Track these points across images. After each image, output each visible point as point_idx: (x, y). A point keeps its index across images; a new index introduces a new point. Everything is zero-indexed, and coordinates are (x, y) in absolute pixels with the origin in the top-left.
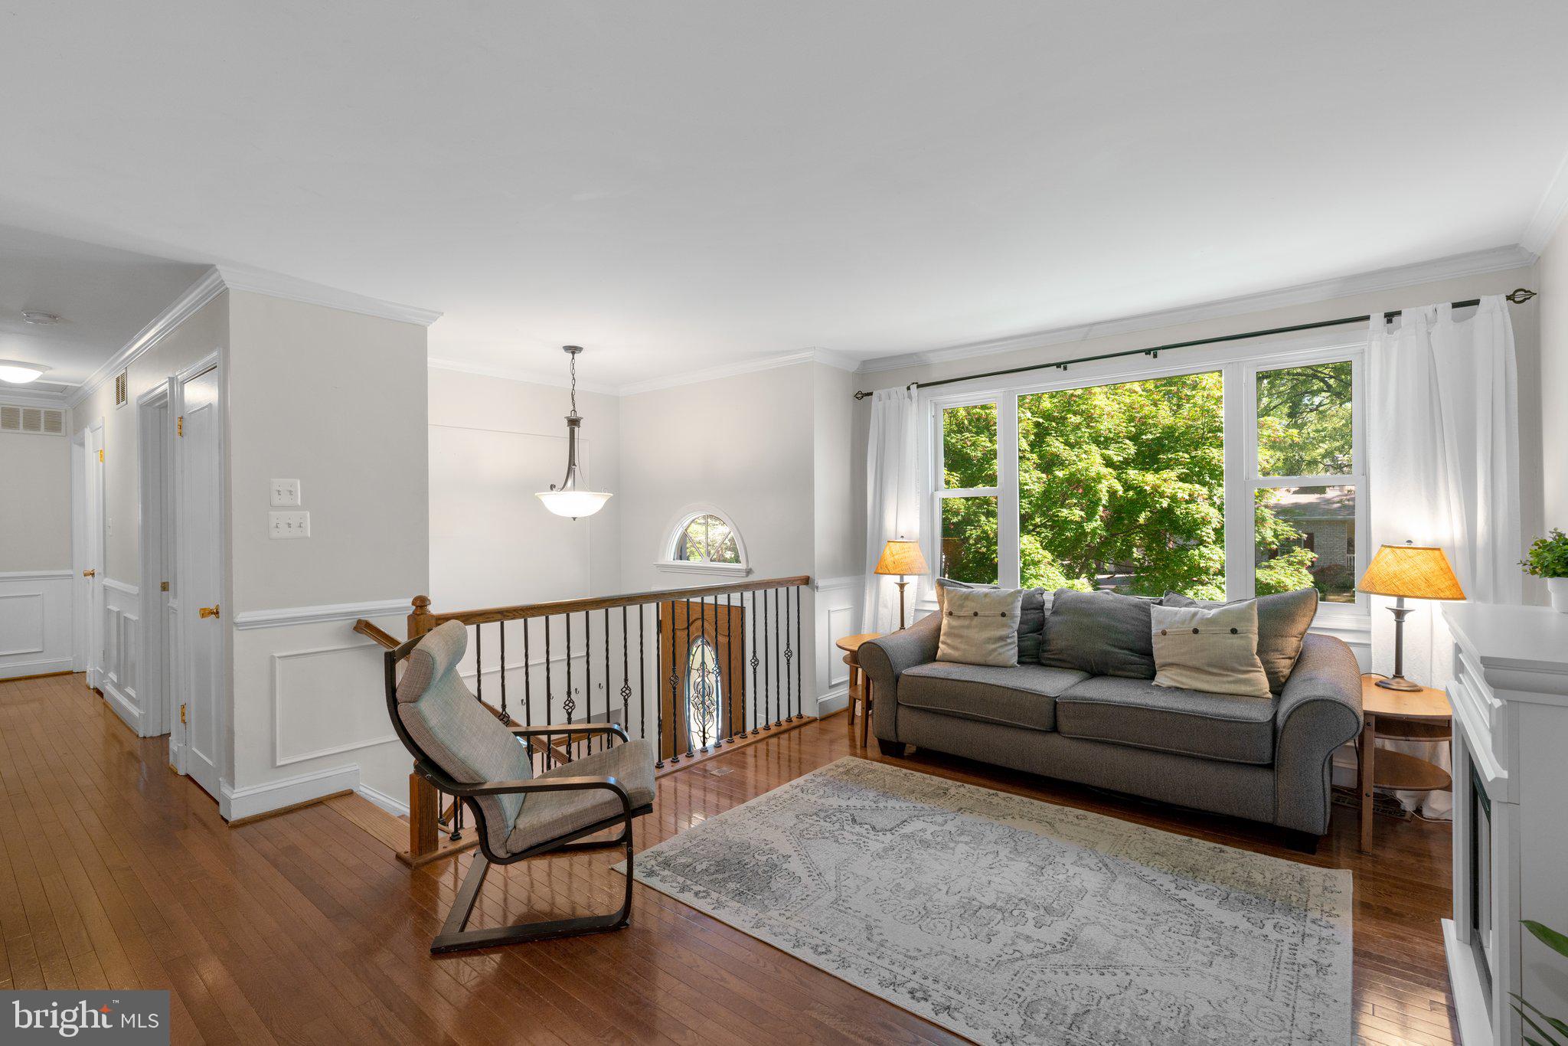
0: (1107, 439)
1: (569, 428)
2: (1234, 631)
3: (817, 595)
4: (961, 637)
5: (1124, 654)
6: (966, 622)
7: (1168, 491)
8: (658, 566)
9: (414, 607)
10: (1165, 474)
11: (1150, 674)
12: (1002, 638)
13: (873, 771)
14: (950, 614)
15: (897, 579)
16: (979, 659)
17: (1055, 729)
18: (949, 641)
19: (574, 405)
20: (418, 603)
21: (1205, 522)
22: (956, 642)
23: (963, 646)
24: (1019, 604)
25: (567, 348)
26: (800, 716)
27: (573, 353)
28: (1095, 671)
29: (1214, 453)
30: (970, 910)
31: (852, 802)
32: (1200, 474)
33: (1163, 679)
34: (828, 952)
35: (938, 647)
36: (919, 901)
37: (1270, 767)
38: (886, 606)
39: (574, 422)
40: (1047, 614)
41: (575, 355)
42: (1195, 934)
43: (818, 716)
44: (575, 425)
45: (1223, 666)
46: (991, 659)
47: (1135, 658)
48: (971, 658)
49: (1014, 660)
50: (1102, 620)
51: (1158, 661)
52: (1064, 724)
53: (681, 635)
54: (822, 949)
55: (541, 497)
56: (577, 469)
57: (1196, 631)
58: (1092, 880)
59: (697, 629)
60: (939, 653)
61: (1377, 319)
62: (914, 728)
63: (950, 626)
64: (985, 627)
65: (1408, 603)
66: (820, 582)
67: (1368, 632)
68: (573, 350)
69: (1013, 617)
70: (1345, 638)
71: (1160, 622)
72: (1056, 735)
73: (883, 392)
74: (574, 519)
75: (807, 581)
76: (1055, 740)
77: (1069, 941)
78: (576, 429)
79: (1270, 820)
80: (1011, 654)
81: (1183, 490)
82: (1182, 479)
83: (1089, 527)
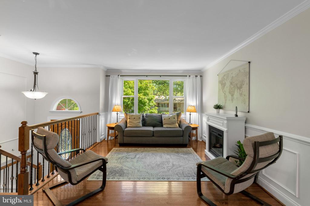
0: (131, 87)
1: (34, 75)
2: (174, 118)
3: (100, 116)
4: (132, 122)
5: (158, 123)
6: (133, 120)
7: (141, 97)
8: (50, 112)
9: (22, 125)
10: (141, 94)
11: (162, 126)
12: (139, 122)
13: (122, 149)
14: (129, 119)
15: (116, 112)
16: (136, 126)
17: (153, 136)
18: (130, 123)
19: (36, 69)
20: (24, 123)
21: (146, 102)
22: (131, 124)
23: (132, 124)
24: (142, 116)
25: (34, 53)
26: (96, 142)
27: (36, 55)
28: (154, 126)
29: (147, 91)
30: (158, 165)
31: (123, 155)
32: (145, 95)
33: (164, 126)
34: (145, 178)
35: (127, 125)
36: (150, 167)
37: (182, 136)
38: (113, 118)
39: (36, 73)
40: (145, 118)
41: (37, 55)
42: (185, 159)
43: (100, 142)
44: (37, 74)
45: (173, 123)
46: (138, 126)
47: (160, 124)
48: (134, 126)
49: (142, 126)
50: (155, 118)
51: (163, 123)
52: (155, 135)
53: (60, 128)
54: (144, 178)
55: (24, 93)
56: (36, 86)
57: (169, 118)
58: (168, 157)
59: (64, 126)
60: (128, 126)
61: (188, 76)
62: (127, 140)
63: (130, 121)
64: (137, 120)
65: (191, 113)
66: (101, 114)
67: (186, 117)
68: (36, 54)
69: (141, 118)
70: (183, 118)
71: (163, 118)
72: (153, 137)
73: (113, 76)
74: (35, 99)
75: (98, 114)
76: (153, 138)
77: (173, 165)
78: (37, 75)
79: (182, 143)
80: (141, 125)
81: (143, 97)
82: (143, 95)
83: (129, 103)
